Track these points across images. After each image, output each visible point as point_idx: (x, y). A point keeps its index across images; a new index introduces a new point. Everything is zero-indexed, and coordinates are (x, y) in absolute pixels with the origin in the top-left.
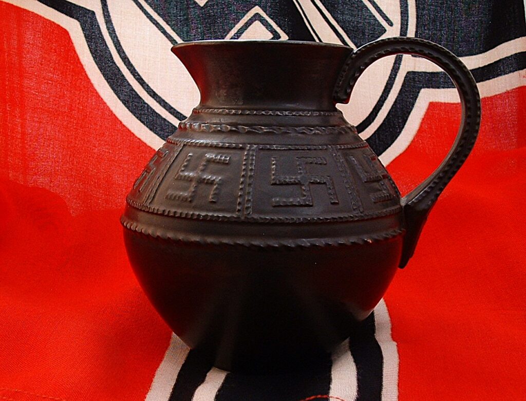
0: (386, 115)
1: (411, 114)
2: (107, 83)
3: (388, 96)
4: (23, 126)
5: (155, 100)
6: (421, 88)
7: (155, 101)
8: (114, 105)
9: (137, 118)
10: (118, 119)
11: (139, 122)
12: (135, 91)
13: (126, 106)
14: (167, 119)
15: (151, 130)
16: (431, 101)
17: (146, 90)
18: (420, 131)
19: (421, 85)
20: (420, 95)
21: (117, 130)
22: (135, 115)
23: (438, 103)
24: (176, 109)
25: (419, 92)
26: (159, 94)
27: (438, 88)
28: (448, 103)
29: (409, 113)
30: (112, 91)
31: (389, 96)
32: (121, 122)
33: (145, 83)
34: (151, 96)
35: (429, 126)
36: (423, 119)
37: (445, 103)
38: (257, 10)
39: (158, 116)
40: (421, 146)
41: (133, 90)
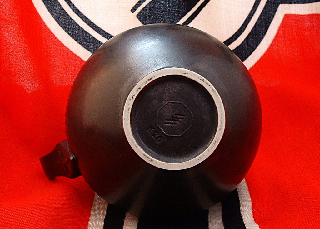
0: (253, 25)
1: (272, 23)
2: (43, 4)
3: (256, 10)
5: (79, 16)
6: (279, 4)
7: (79, 18)
8: (49, 21)
9: (66, 31)
10: (51, 32)
11: (67, 34)
12: (64, 10)
13: (58, 22)
14: (88, 31)
15: (76, 40)
16: (286, 13)
17: (72, 9)
18: (277, 36)
19: (279, 2)
20: (279, 9)
21: (51, 41)
22: (64, 29)
23: (291, 14)
24: (95, 23)
25: (278, 7)
26: (82, 12)
27: (291, 3)
28: (298, 15)
29: (270, 23)
30: (47, 10)
31: (257, 10)
32: (54, 35)
33: (72, 3)
34: (76, 13)
35: (284, 32)
36: (280, 27)
37: (295, 15)
40: (277, 48)
41: (62, 9)
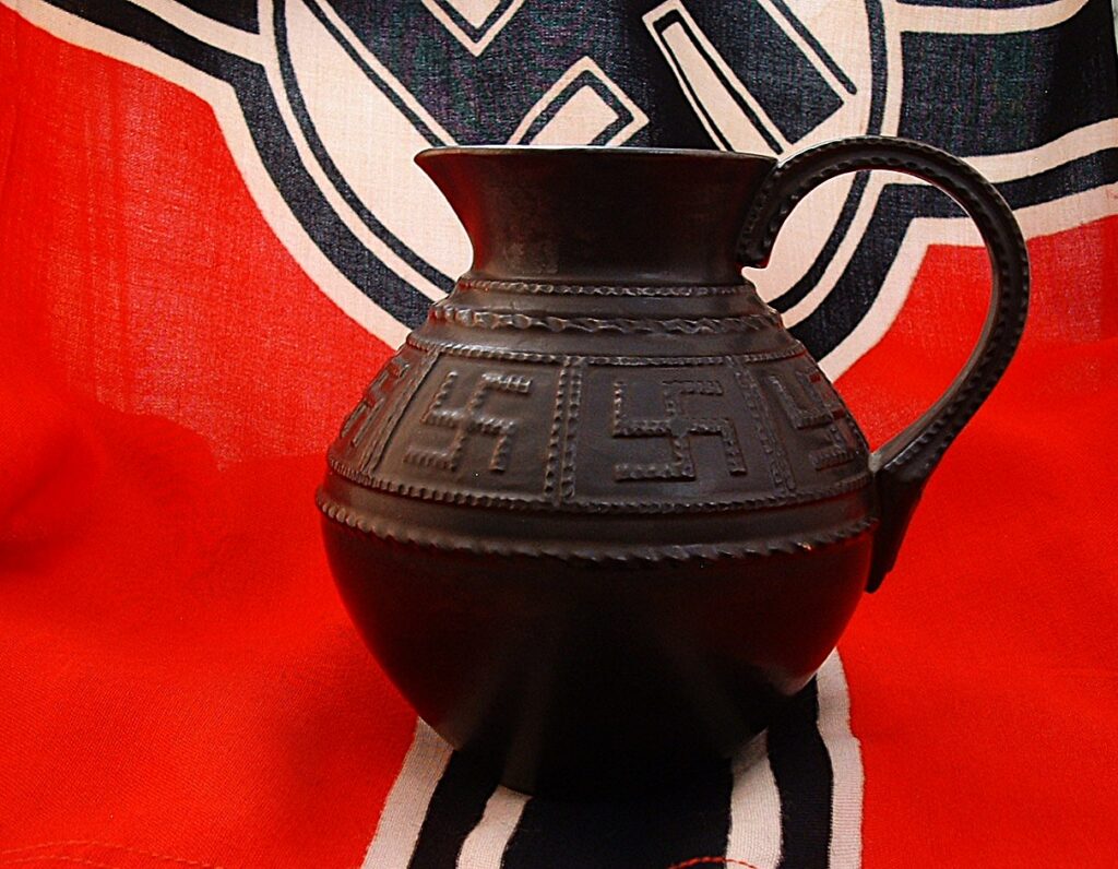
0: (841, 270)
1: (893, 267)
2: (288, 209)
3: (845, 233)
4: (123, 296)
5: (385, 242)
6: (912, 217)
7: (384, 245)
8: (303, 252)
9: (349, 278)
10: (310, 280)
11: (354, 286)
12: (344, 225)
13: (327, 256)
14: (407, 280)
15: (376, 302)
16: (931, 242)
17: (366, 224)
18: (911, 302)
19: (912, 212)
20: (910, 230)
21: (309, 303)
22: (344, 273)
23: (946, 246)
24: (426, 260)
25: (907, 225)
26: (391, 231)
27: (946, 216)
28: (965, 247)
29: (888, 267)
30: (299, 225)
31: (849, 232)
32: (317, 288)
33: (365, 208)
34: (376, 234)
35: (928, 292)
36: (916, 280)
37: (959, 247)
38: (586, 64)
39: (392, 275)
40: (911, 332)
41: (339, 222)
